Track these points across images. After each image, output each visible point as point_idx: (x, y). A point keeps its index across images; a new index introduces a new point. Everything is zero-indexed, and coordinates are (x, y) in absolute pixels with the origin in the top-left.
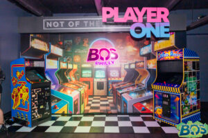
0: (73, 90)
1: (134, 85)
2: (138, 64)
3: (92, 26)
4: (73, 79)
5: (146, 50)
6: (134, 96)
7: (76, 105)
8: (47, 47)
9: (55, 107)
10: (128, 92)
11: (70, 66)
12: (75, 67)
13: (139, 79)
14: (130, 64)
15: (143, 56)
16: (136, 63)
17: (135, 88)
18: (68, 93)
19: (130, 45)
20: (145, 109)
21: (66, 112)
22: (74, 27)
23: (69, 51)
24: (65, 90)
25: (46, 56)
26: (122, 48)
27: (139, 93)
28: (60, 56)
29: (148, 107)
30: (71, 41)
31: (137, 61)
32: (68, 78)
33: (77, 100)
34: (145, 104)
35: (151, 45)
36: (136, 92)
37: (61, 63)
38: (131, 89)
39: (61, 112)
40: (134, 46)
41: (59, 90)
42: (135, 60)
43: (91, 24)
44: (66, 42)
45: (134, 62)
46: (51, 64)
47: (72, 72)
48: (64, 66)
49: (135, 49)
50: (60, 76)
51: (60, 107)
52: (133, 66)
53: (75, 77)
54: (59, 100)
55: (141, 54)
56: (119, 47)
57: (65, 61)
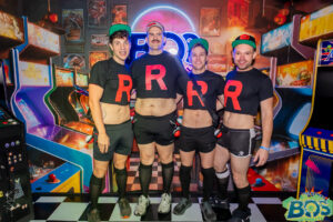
5: (276, 39)
8: (17, 29)
9: (51, 179)
11: (81, 80)
15: (269, 54)
18: (81, 145)
19: (235, 24)
20: (264, 183)
21: (77, 190)
23: (77, 39)
25: (16, 52)
26: (215, 32)
28: (53, 54)
29: (269, 179)
30: (80, 12)
32: (77, 109)
35: (291, 26)
37: (58, 72)
39: (66, 190)
40: (246, 29)
41: (58, 139)
44: (66, 13)
46: (33, 75)
48: (65, 78)
50: (58, 105)
51: (64, 178)
54: (58, 162)
55: (265, 50)
56: (206, 29)
57: (66, 66)
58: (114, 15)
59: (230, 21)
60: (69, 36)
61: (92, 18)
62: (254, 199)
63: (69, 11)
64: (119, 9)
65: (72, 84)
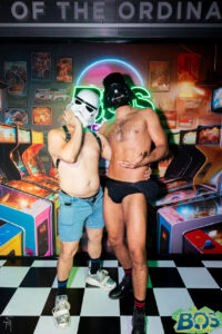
0: (33, 198)
1: (191, 188)
2: (205, 133)
3: (81, 20)
4: (34, 171)
6: (187, 214)
7: (42, 237)
10: (174, 205)
11: (24, 137)
12: (38, 138)
13: (203, 173)
14: (183, 133)
16: (199, 130)
17: (193, 196)
18: (23, 205)
19: (185, 79)
20: (213, 245)
21: (18, 253)
22: (30, 19)
23: (19, 93)
24: (13, 199)
26: (165, 87)
27: (202, 208)
29: (219, 241)
30: (23, 65)
31: (203, 124)
32: (19, 167)
33: (45, 222)
34: (213, 234)
36: (193, 205)
38: (182, 196)
39: (6, 252)
40: (198, 84)
42: (197, 123)
43: (77, 11)
44: (8, 66)
45: (195, 127)
47: (29, 151)
48: (6, 134)
49: (201, 92)
52: (190, 139)
53: (39, 167)
55: (216, 106)
56: (155, 84)
57: (8, 121)
58: (58, 69)
59: (180, 76)
60: (11, 89)
61: (36, 72)
62: (204, 262)
63: (11, 64)
64: (65, 62)
65: (14, 140)
